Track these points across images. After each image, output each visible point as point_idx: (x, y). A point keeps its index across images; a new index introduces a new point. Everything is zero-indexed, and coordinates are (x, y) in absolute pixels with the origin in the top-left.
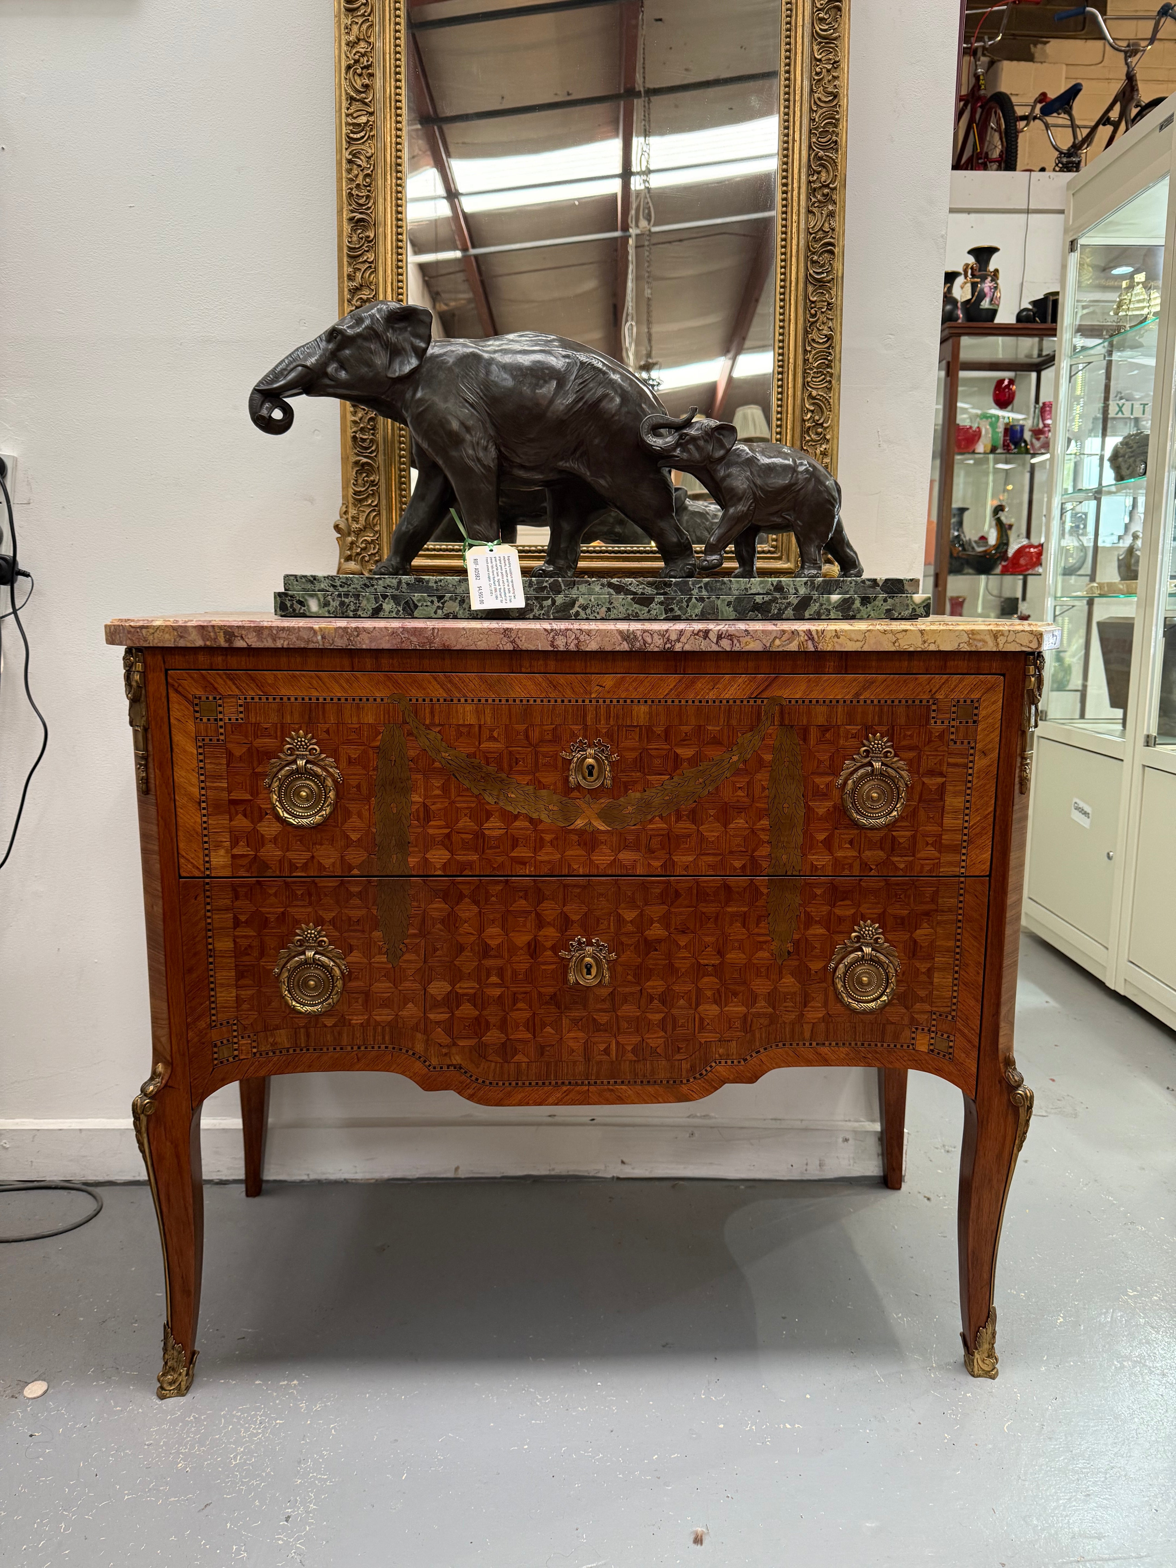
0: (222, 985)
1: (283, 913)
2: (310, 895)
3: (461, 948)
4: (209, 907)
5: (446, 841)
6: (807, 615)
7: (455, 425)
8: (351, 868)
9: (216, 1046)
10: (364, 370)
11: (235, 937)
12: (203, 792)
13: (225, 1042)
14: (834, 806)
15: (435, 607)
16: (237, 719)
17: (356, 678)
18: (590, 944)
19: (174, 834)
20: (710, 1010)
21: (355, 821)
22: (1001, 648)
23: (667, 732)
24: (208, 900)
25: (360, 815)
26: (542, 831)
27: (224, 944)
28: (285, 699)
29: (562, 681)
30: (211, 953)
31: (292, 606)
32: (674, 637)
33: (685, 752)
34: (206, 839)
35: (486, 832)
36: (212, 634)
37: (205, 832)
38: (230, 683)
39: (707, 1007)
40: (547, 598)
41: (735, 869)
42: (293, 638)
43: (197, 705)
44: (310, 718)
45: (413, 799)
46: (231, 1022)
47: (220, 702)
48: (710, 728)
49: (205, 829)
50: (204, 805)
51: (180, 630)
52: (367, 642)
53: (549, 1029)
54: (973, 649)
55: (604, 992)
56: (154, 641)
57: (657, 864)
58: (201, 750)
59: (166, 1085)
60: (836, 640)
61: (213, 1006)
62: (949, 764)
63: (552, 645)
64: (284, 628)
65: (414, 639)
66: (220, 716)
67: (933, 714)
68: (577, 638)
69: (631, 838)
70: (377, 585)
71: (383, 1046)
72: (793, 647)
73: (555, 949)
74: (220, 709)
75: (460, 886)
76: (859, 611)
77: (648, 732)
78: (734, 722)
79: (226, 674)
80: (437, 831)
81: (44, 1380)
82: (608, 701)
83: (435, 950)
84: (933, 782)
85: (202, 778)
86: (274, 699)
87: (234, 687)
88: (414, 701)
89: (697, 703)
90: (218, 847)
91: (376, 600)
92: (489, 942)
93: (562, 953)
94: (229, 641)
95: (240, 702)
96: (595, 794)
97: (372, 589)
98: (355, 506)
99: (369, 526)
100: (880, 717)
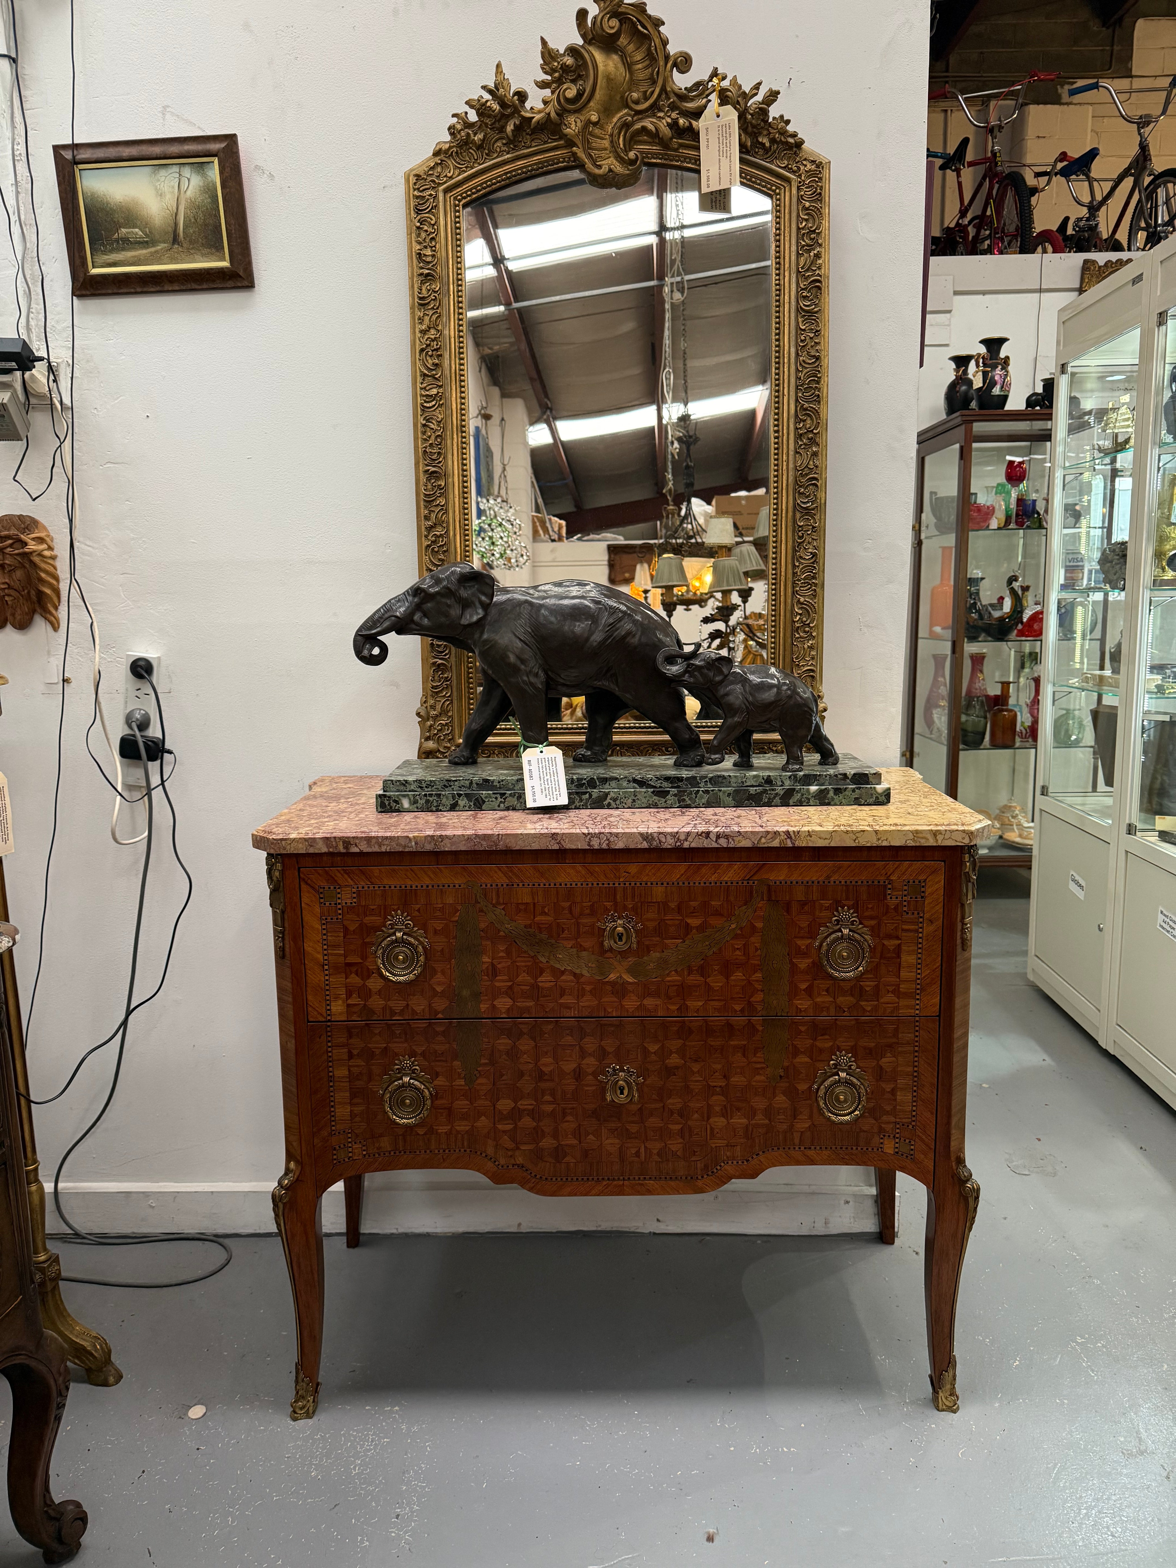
0: (340, 1103)
1: (385, 1048)
2: (406, 1034)
3: (522, 1074)
4: (329, 1044)
5: (509, 991)
6: (791, 803)
7: (512, 658)
8: (437, 1013)
9: (335, 1149)
10: (443, 619)
11: (349, 1066)
12: (326, 958)
13: (342, 1146)
14: (813, 963)
15: (498, 802)
16: (351, 903)
17: (440, 870)
18: (622, 1070)
19: (304, 989)
20: (719, 1122)
21: (439, 977)
22: (940, 843)
23: (679, 907)
24: (329, 1039)
25: (443, 972)
26: (584, 983)
27: (341, 1072)
28: (387, 887)
29: (597, 869)
30: (331, 1079)
31: (389, 804)
32: (682, 837)
33: (694, 922)
34: (328, 993)
35: (540, 984)
36: (334, 843)
37: (327, 988)
38: (346, 876)
39: (716, 1119)
40: (585, 793)
41: (736, 1011)
42: (393, 844)
43: (321, 893)
44: (405, 901)
45: (484, 960)
46: (347, 1131)
47: (339, 890)
48: (713, 903)
49: (327, 985)
50: (326, 967)
51: (310, 841)
52: (448, 845)
53: (591, 1137)
54: (918, 844)
55: (634, 1108)
56: (291, 849)
57: (674, 1007)
58: (324, 927)
59: (297, 1180)
60: (809, 838)
61: (333, 1119)
62: (903, 930)
63: (589, 845)
64: (387, 837)
65: (484, 843)
66: (339, 901)
67: (889, 892)
68: (608, 840)
69: (653, 988)
70: (454, 785)
71: (462, 1150)
72: (776, 843)
73: (595, 1074)
74: (339, 896)
75: (521, 1026)
76: (833, 799)
77: (664, 907)
78: (732, 899)
79: (341, 869)
80: (502, 984)
81: (202, 1404)
82: (633, 884)
83: (502, 1075)
84: (892, 943)
85: (325, 947)
86: (379, 887)
87: (349, 880)
88: (484, 886)
89: (702, 884)
90: (337, 998)
91: (453, 797)
92: (544, 1069)
93: (601, 1077)
94: (346, 848)
95: (354, 890)
96: (624, 954)
97: (450, 789)
98: (433, 697)
99: (444, 712)
100: (847, 894)
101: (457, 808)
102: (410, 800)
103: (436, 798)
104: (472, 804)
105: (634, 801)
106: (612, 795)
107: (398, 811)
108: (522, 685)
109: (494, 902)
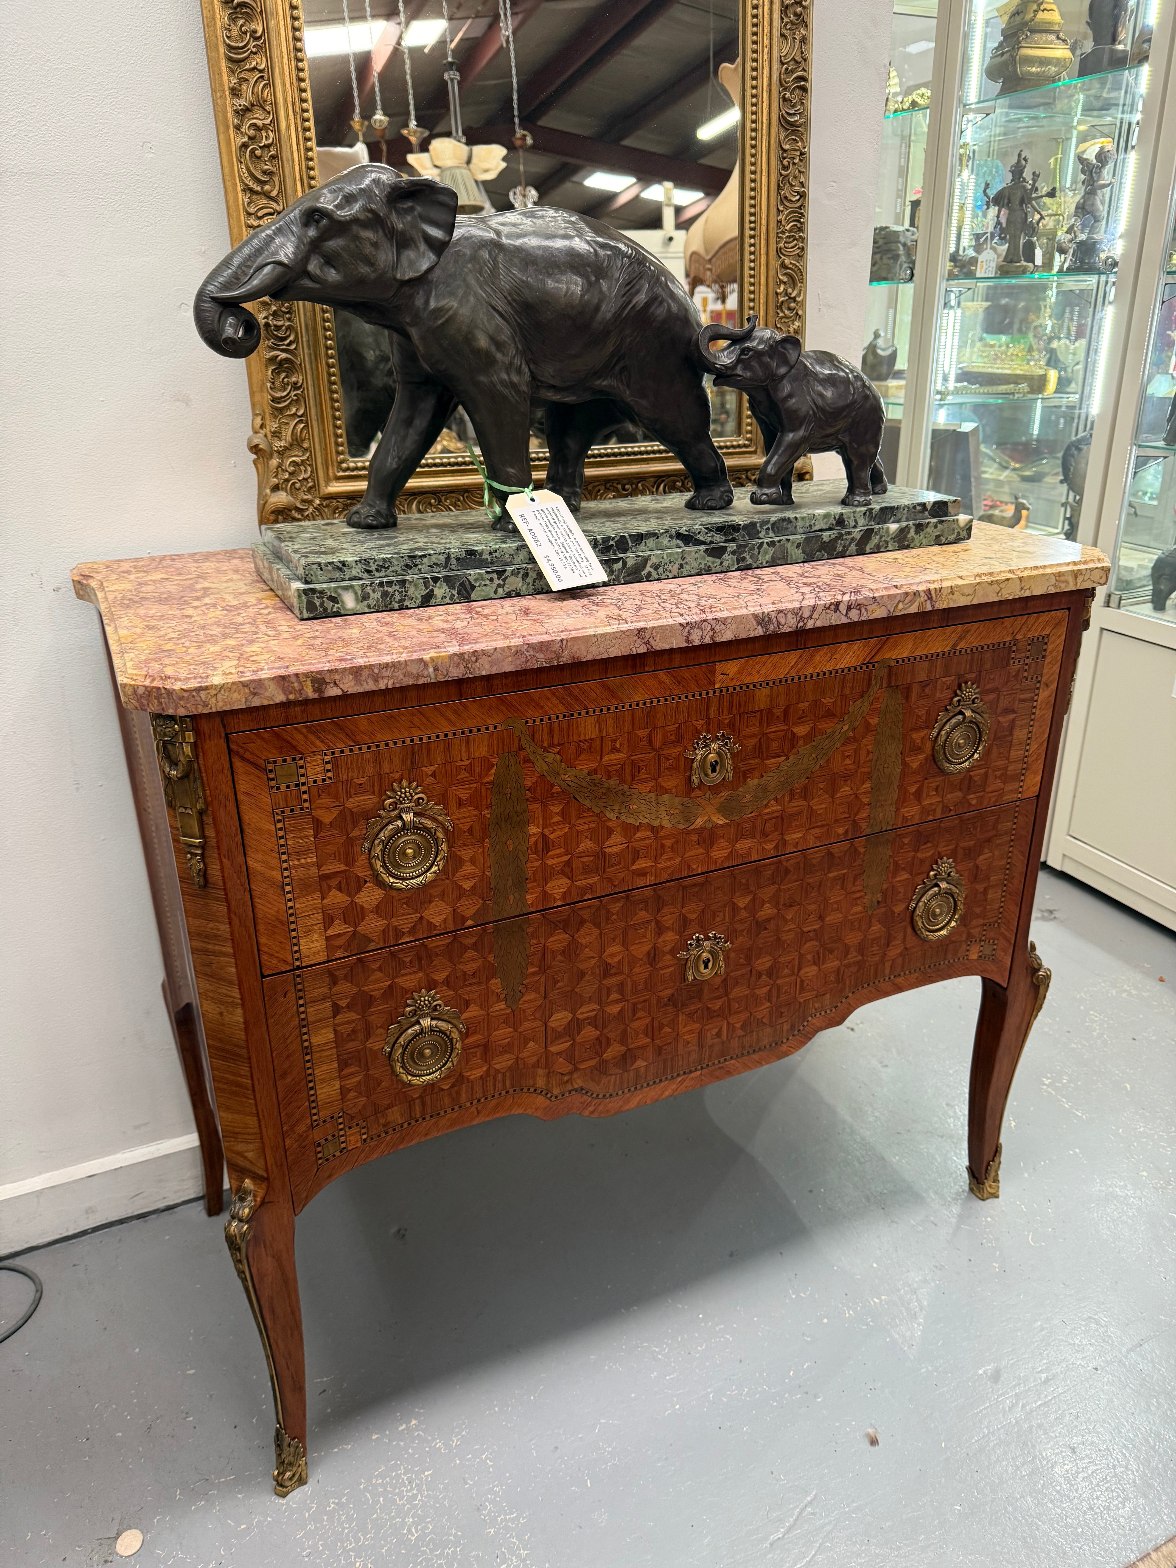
0: (323, 1081)
1: (390, 986)
2: (420, 959)
3: (582, 974)
4: (301, 1002)
5: (567, 870)
6: (868, 550)
7: (483, 342)
8: (464, 919)
9: (319, 1145)
11: (335, 1025)
12: (286, 873)
13: (330, 1138)
14: (926, 759)
15: (494, 586)
16: (324, 780)
17: (464, 706)
18: (708, 938)
19: (252, 929)
20: (810, 971)
21: (468, 868)
22: (1078, 587)
23: (786, 712)
24: (301, 994)
25: (473, 861)
26: (664, 838)
27: (323, 1037)
28: (382, 745)
29: (687, 675)
30: (307, 1050)
31: (322, 604)
33: (801, 730)
34: (292, 927)
35: (608, 850)
36: (296, 685)
37: (292, 919)
38: (312, 737)
39: (807, 970)
40: (618, 560)
41: (839, 835)
42: (399, 674)
43: (271, 771)
44: (412, 763)
45: (531, 832)
46: (336, 1116)
47: (301, 762)
48: (825, 701)
49: (291, 915)
50: (288, 888)
51: (252, 686)
52: (487, 667)
53: (667, 1029)
54: (1057, 591)
55: (718, 981)
56: (218, 705)
57: (769, 846)
58: (280, 825)
60: (950, 596)
61: (314, 1105)
62: (1019, 701)
63: (687, 641)
64: (387, 664)
65: (540, 656)
66: (303, 780)
67: (1013, 655)
68: (712, 630)
69: (747, 826)
70: (422, 564)
71: (504, 1093)
72: (913, 609)
73: (673, 952)
75: (580, 913)
77: (767, 716)
78: (847, 691)
79: (306, 727)
80: (555, 861)
82: (731, 690)
83: (556, 982)
84: (1005, 720)
85: (284, 857)
86: (369, 748)
87: (318, 743)
88: (531, 723)
89: (815, 677)
90: (308, 932)
91: (426, 584)
92: (609, 961)
93: (682, 954)
94: (318, 690)
95: (327, 758)
96: (715, 789)
97: (416, 570)
98: (276, 417)
99: (297, 442)
100: (971, 665)
101: (433, 602)
102: (356, 593)
103: (397, 587)
104: (455, 592)
105: (681, 566)
106: (654, 560)
107: (338, 615)
108: (499, 387)
109: (545, 744)
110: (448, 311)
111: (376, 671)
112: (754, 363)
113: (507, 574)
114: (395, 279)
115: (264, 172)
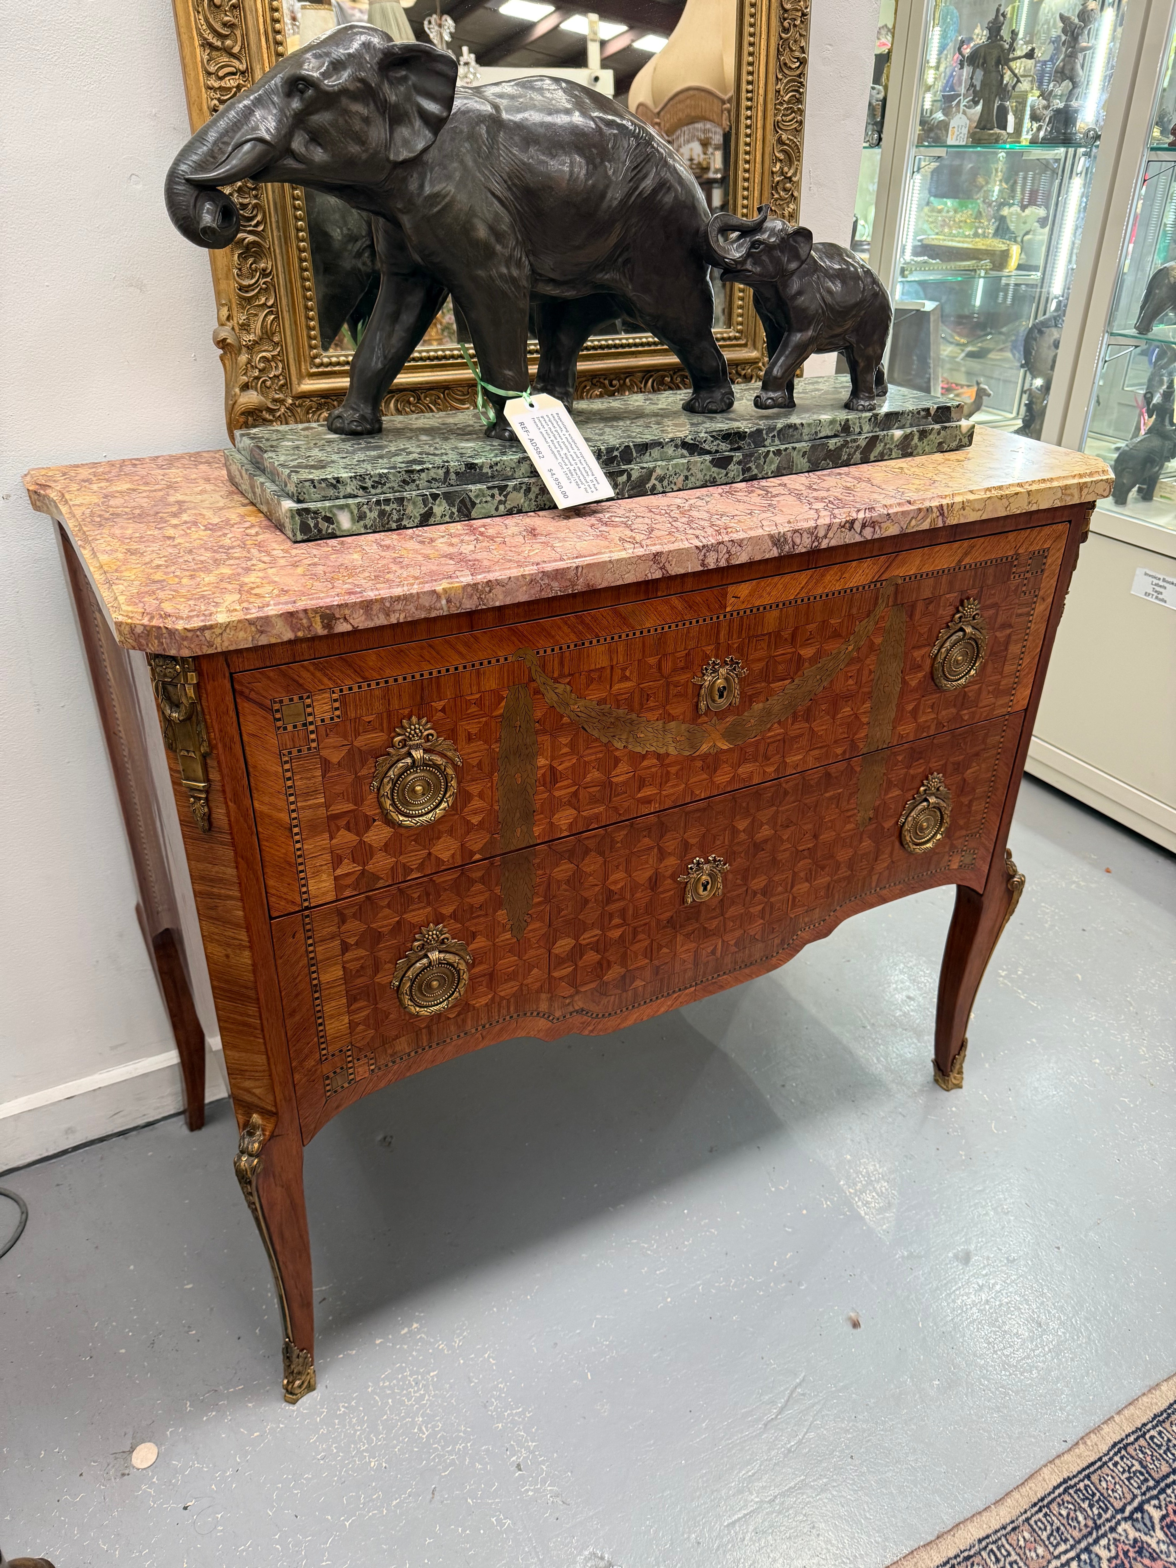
0: (332, 1017)
1: (398, 922)
2: (428, 894)
3: (586, 901)
4: (310, 941)
5: (574, 800)
6: (870, 459)
7: (482, 232)
8: (472, 854)
9: (328, 1078)
11: (344, 962)
12: (294, 815)
13: (338, 1070)
14: (925, 677)
15: (496, 502)
16: (332, 719)
17: (476, 638)
18: (707, 862)
19: (260, 873)
20: (802, 888)
21: (476, 803)
23: (794, 634)
24: (310, 934)
25: (481, 795)
26: (669, 765)
27: (332, 974)
28: (391, 680)
29: (698, 599)
30: (316, 988)
31: (316, 525)
32: (821, 533)
33: (807, 652)
34: (301, 868)
35: (614, 780)
36: (304, 621)
37: (300, 860)
38: (318, 674)
39: (799, 886)
40: (622, 473)
41: (837, 755)
42: (411, 607)
43: (278, 711)
44: (422, 698)
45: (539, 764)
46: (344, 1049)
47: (308, 701)
48: (832, 621)
49: (300, 856)
50: (296, 830)
51: (259, 624)
52: (501, 597)
54: (1061, 504)
55: (715, 902)
56: (223, 644)
57: (770, 769)
58: (287, 766)
60: (962, 512)
61: (322, 1040)
62: (1016, 615)
64: (399, 597)
66: (310, 719)
67: (1014, 570)
68: (728, 552)
69: (750, 750)
70: (420, 479)
71: (508, 1018)
72: (925, 526)
73: (674, 877)
74: (309, 710)
75: (586, 842)
76: (916, 447)
77: (776, 638)
78: (854, 611)
79: (314, 664)
82: (742, 613)
83: (560, 911)
84: (1002, 635)
85: (292, 799)
86: (378, 684)
87: (326, 680)
88: (542, 653)
89: (824, 597)
90: (317, 873)
91: (425, 503)
92: (612, 888)
93: (682, 878)
94: (328, 626)
95: (335, 696)
96: (721, 715)
97: (413, 486)
98: (243, 308)
99: (267, 335)
100: (974, 581)
101: (432, 520)
102: (352, 513)
103: (395, 506)
104: (455, 510)
105: (687, 478)
106: (659, 471)
107: (333, 536)
108: (498, 282)
109: (556, 675)
110: (445, 197)
111: (388, 604)
112: (764, 258)
113: (509, 489)
114: (388, 159)
115: (225, 25)
